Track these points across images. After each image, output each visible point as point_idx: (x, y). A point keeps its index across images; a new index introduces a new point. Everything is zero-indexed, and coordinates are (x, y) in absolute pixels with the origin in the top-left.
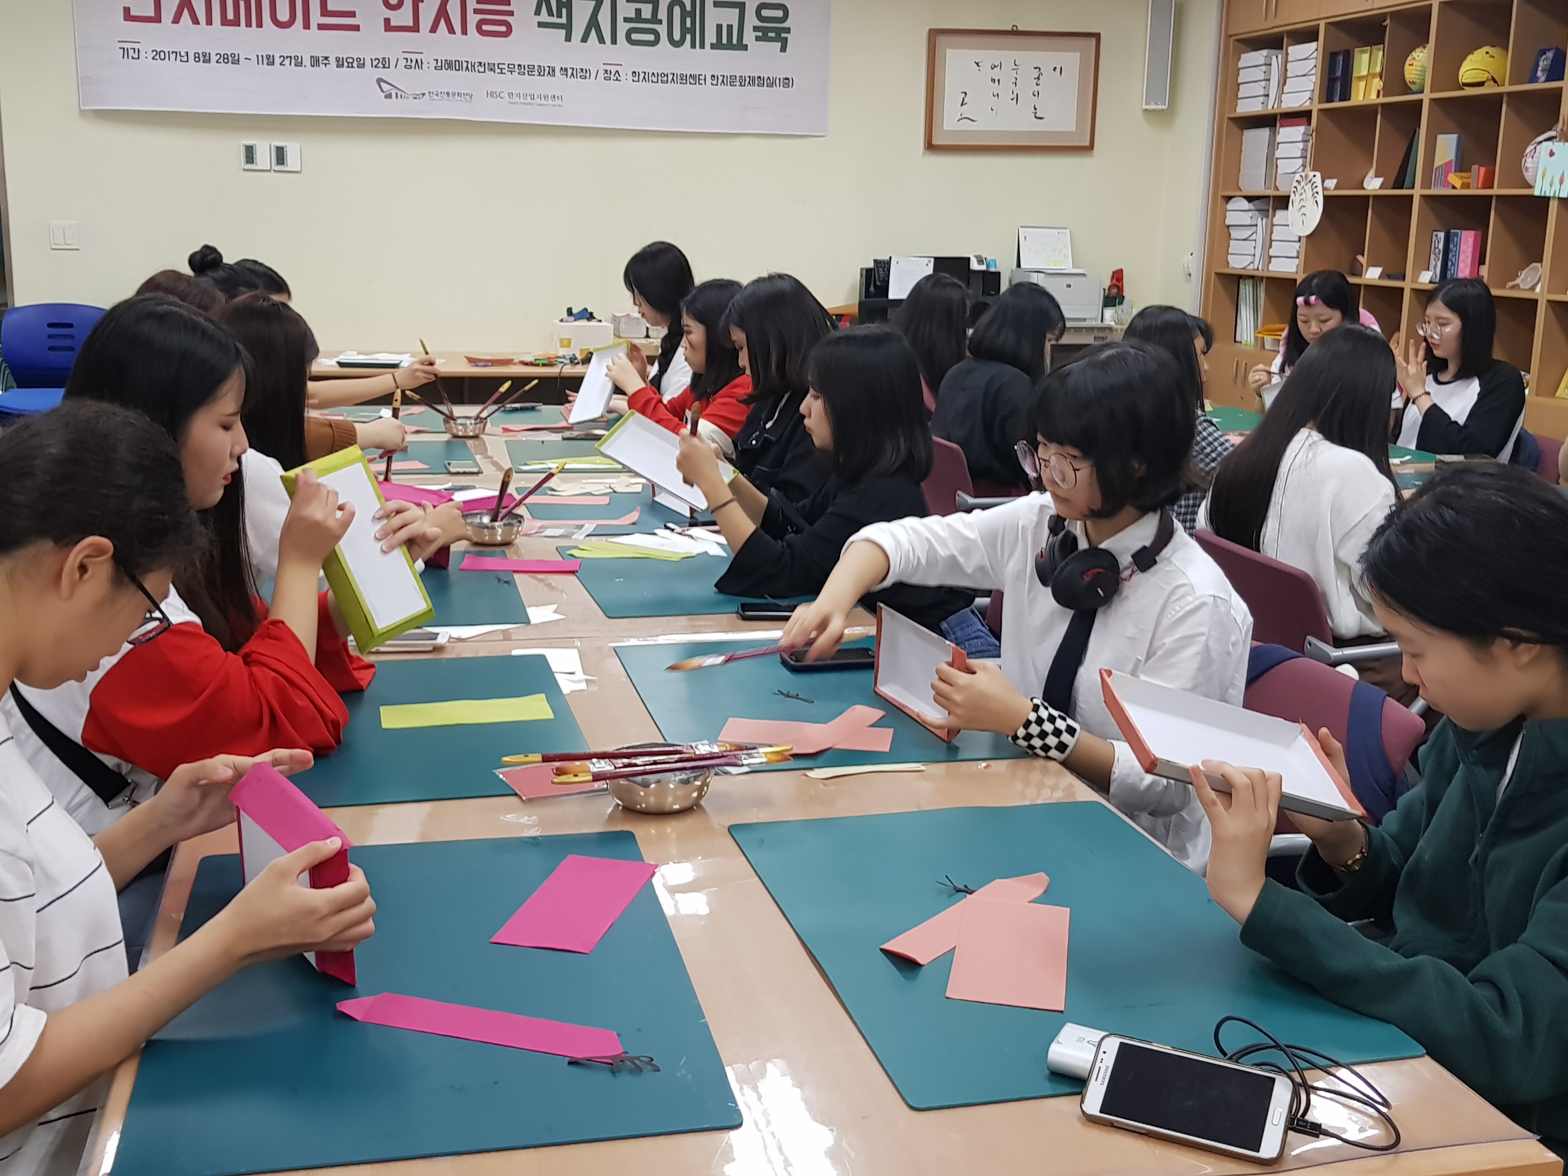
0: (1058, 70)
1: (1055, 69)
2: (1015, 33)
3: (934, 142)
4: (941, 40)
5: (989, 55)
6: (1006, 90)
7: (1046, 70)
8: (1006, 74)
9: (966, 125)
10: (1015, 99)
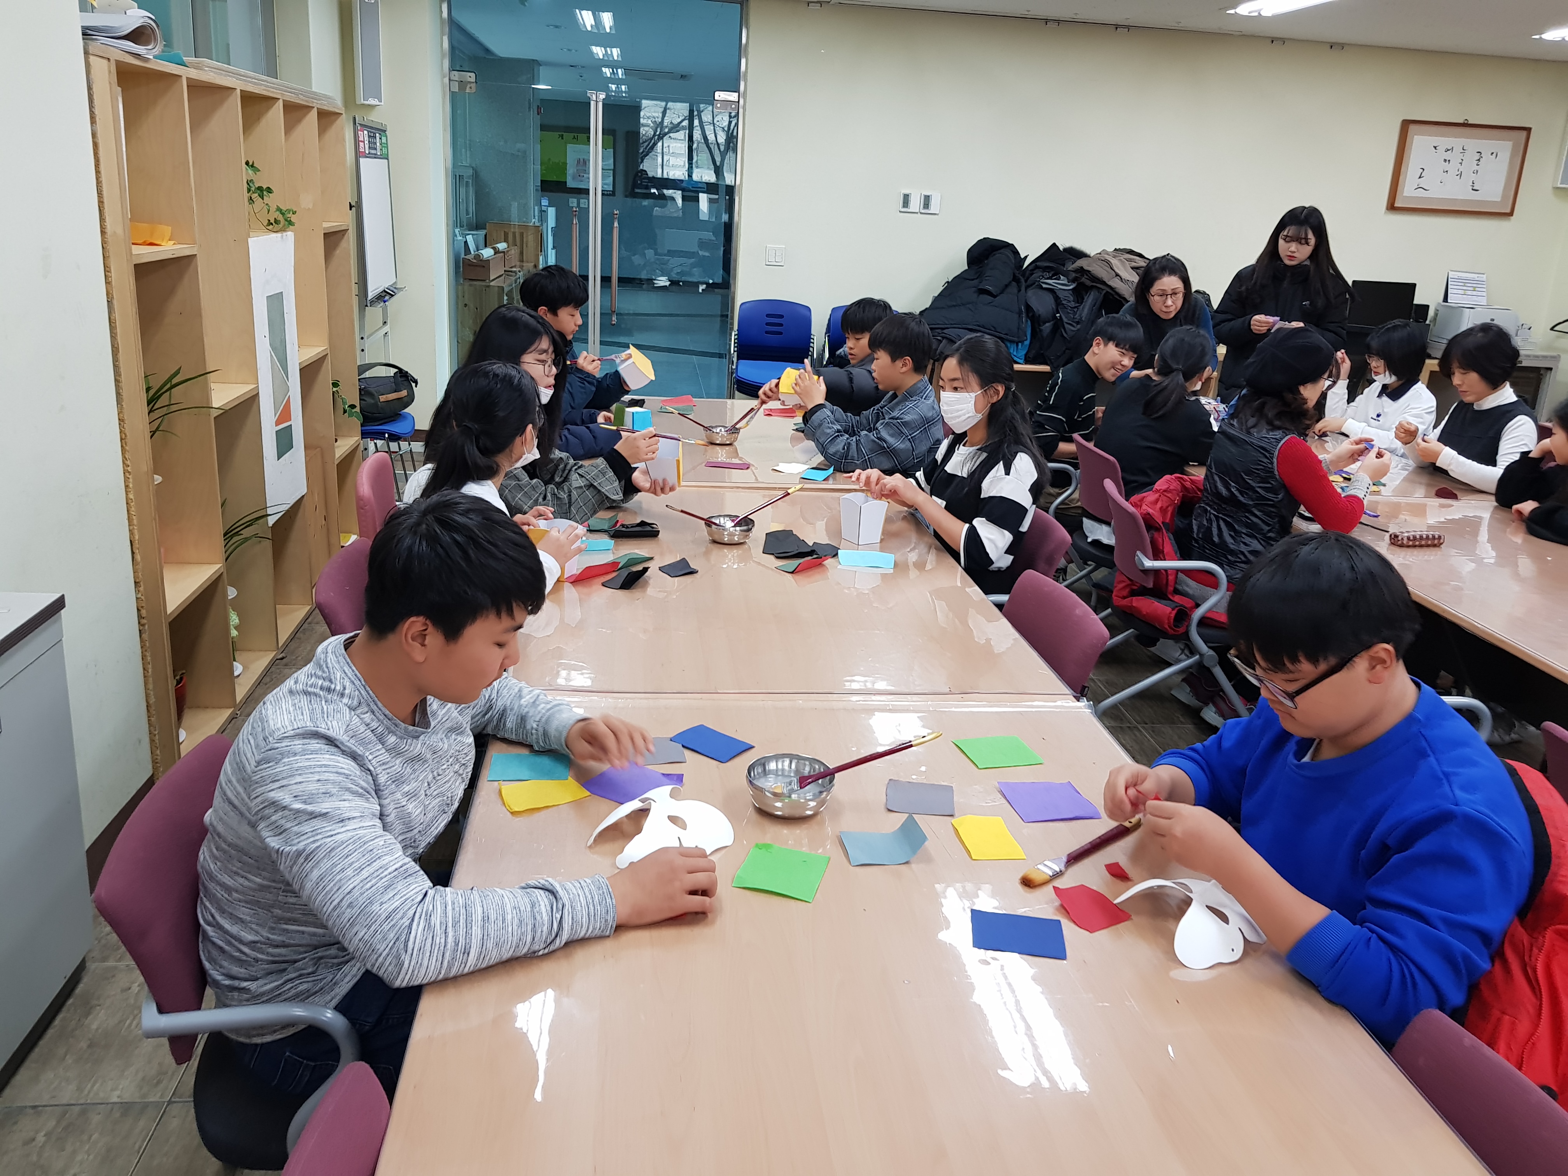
0: (1494, 154)
1: (1492, 153)
2: (1465, 125)
3: (1396, 205)
4: (1412, 128)
5: (1444, 141)
6: (1453, 168)
7: (1486, 155)
8: (1455, 157)
9: (1421, 193)
10: (1459, 176)
